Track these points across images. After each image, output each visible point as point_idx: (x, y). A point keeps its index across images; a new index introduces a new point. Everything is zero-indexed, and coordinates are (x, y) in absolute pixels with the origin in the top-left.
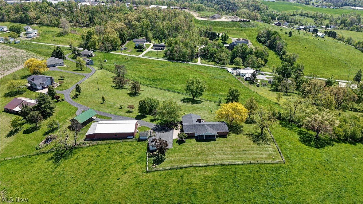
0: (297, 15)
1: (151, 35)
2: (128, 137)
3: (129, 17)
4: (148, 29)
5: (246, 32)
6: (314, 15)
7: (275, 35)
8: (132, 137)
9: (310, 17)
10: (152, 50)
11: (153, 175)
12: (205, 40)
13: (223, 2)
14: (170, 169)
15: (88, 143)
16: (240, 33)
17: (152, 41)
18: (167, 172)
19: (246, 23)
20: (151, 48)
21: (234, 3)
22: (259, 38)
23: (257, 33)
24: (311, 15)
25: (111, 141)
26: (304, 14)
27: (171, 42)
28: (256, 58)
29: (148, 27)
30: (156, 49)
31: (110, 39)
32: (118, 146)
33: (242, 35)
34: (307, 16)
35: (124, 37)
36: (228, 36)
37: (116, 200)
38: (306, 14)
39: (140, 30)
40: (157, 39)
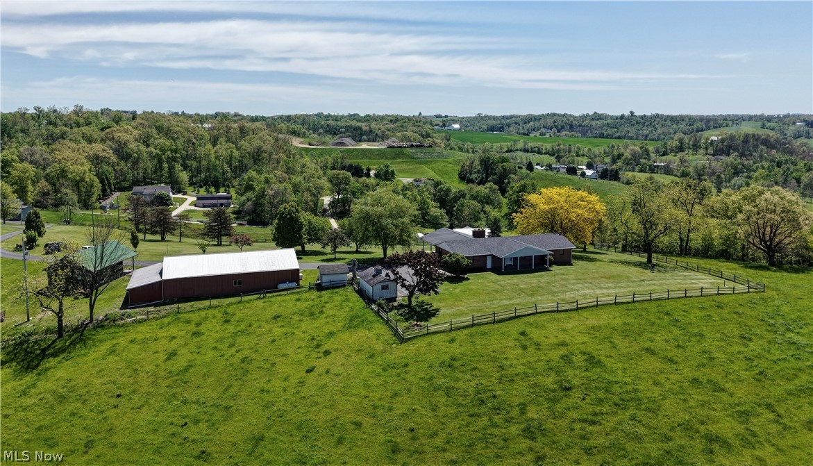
0: (517, 150)
1: (184, 176)
2: (281, 286)
3: (117, 135)
4: (175, 159)
5: (431, 166)
6: (553, 150)
7: (505, 164)
8: (294, 284)
9: (546, 153)
10: (193, 208)
11: (430, 344)
12: (340, 176)
13: (343, 130)
14: (473, 325)
15: (138, 313)
16: (417, 168)
17: (189, 190)
18: (466, 331)
19: (423, 150)
20: (190, 205)
21: (371, 131)
22: (465, 176)
23: (458, 168)
24: (546, 149)
25: (222, 300)
26: (532, 148)
27: (253, 181)
28: (479, 206)
29: (177, 155)
30: (204, 206)
31: (70, 176)
32: (255, 306)
33: (422, 173)
34: (539, 152)
35: (107, 178)
36: (393, 172)
37: (337, 418)
38: (536, 149)
39: (150, 165)
40: (201, 187)
